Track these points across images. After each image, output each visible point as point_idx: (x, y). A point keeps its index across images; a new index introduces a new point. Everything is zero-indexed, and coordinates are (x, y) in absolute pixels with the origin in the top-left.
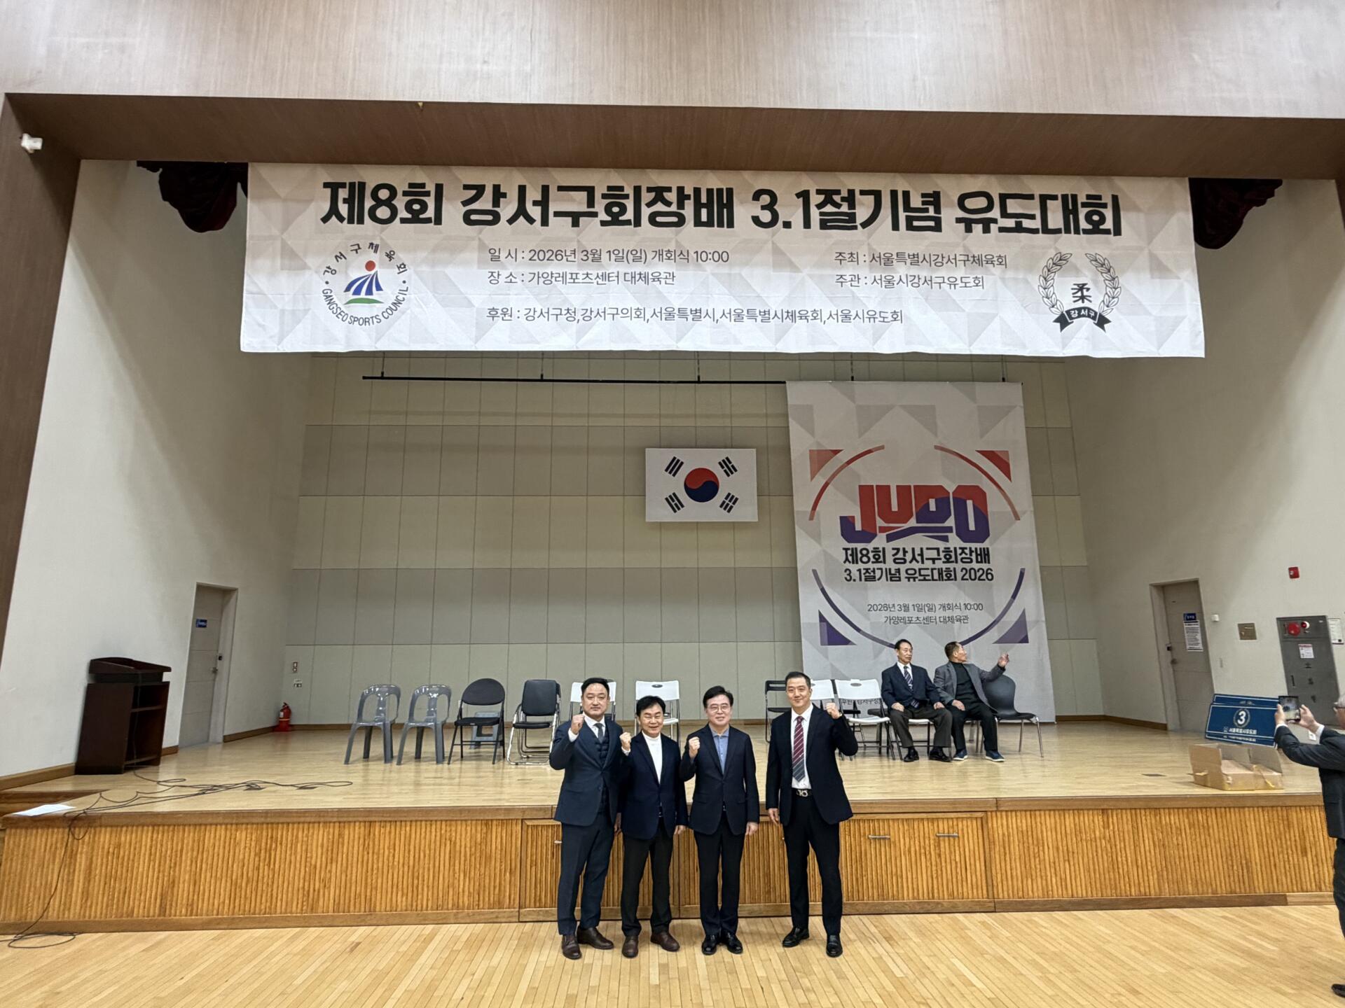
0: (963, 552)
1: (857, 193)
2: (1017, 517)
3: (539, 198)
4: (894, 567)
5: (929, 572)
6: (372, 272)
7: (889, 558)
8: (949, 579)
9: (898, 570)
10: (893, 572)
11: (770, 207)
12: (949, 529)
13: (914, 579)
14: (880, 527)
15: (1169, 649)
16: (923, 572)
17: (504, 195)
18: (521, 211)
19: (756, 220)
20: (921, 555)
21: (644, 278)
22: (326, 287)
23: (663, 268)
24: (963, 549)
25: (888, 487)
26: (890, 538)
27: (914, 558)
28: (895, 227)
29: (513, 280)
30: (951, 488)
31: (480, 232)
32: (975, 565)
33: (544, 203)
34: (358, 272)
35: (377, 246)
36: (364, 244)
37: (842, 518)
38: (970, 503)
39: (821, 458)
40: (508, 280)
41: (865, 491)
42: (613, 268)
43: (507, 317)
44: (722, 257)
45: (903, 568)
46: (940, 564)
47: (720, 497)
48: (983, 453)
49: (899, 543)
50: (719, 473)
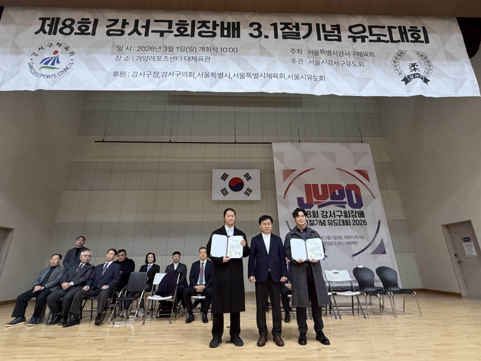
0: (352, 212)
1: (300, 25)
2: (375, 198)
3: (145, 25)
4: (322, 219)
5: (338, 222)
7: (320, 216)
8: (347, 225)
9: (324, 221)
10: (322, 221)
11: (258, 29)
12: (345, 203)
13: (332, 224)
14: (315, 202)
15: (456, 255)
16: (335, 222)
17: (128, 24)
18: (136, 30)
19: (251, 35)
20: (334, 214)
21: (195, 59)
22: (31, 61)
23: (204, 55)
24: (352, 211)
25: (317, 185)
26: (320, 207)
27: (331, 215)
28: (319, 39)
29: (128, 59)
30: (344, 185)
31: (114, 39)
32: (358, 218)
33: (147, 27)
35: (61, 44)
36: (54, 43)
37: (298, 198)
38: (353, 192)
39: (287, 173)
40: (126, 59)
41: (307, 187)
42: (179, 54)
44: (234, 50)
45: (326, 220)
46: (342, 218)
47: (244, 189)
48: (356, 171)
49: (324, 209)
50: (244, 179)
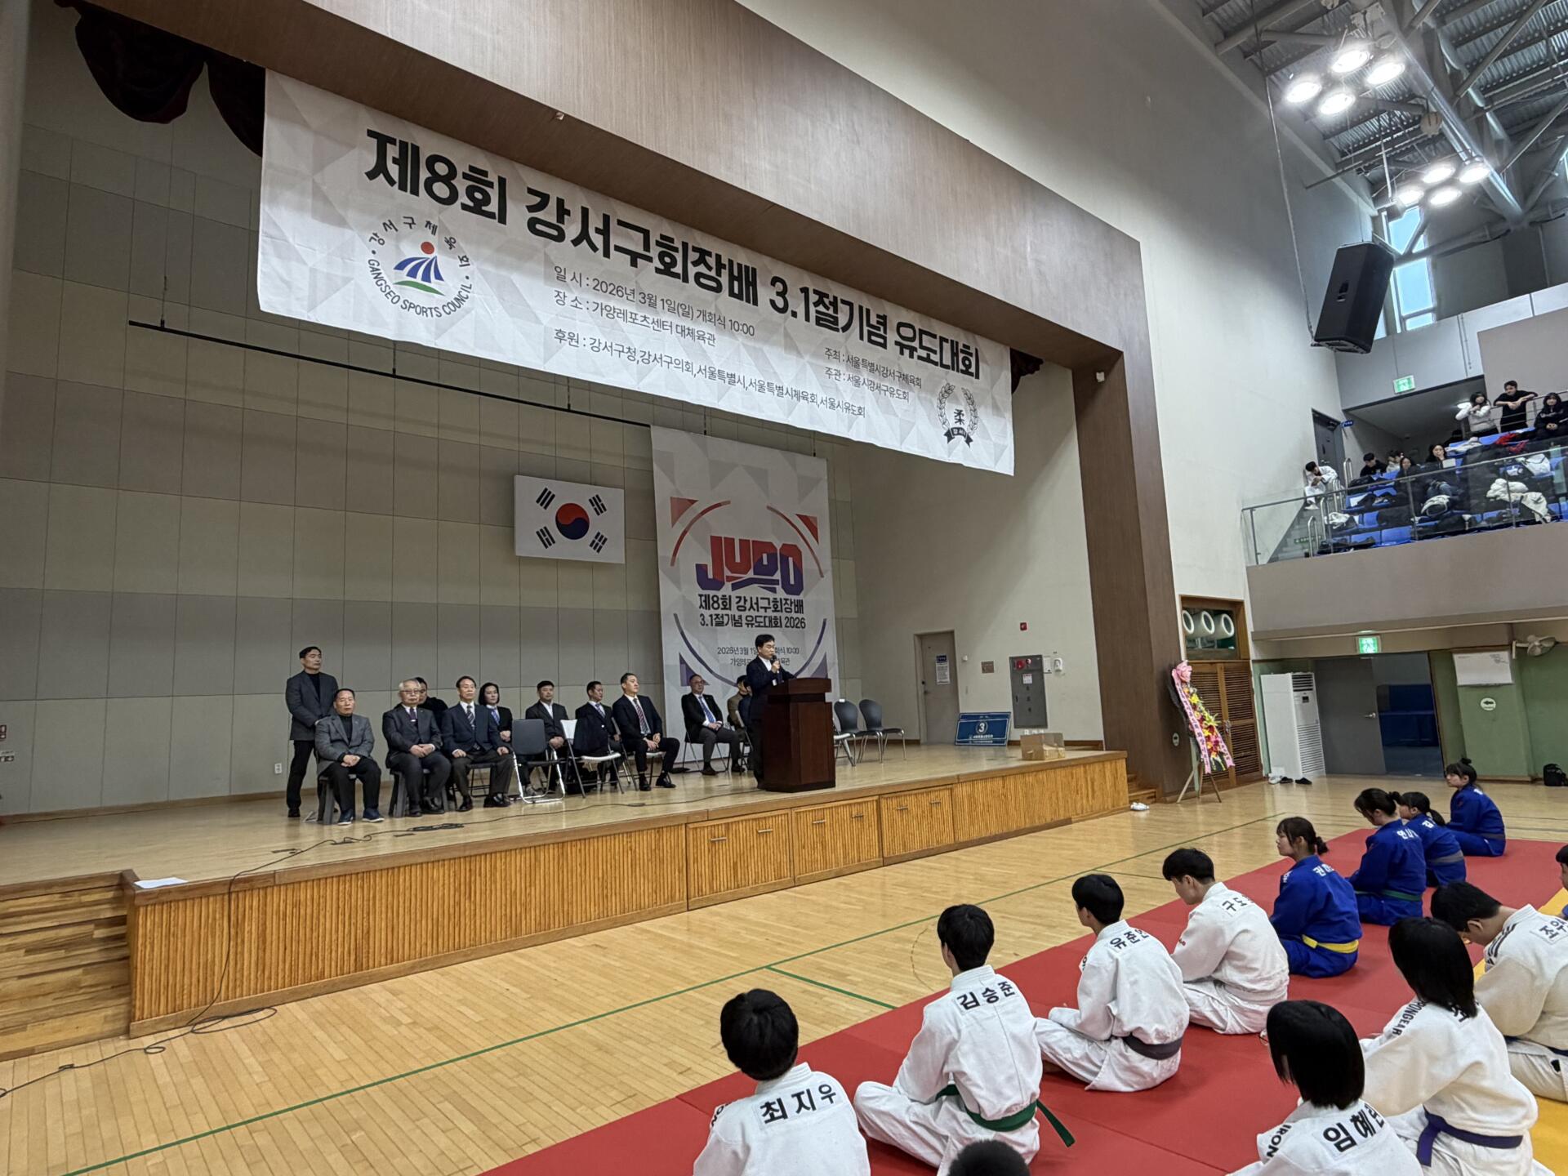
0: (786, 603)
1: (839, 301)
2: (822, 576)
3: (601, 227)
4: (737, 613)
5: (762, 620)
6: (431, 256)
7: (734, 606)
8: (776, 626)
9: (740, 617)
10: (737, 618)
11: (782, 294)
12: (776, 582)
13: (752, 625)
14: (727, 577)
15: (923, 683)
16: (758, 619)
17: (568, 213)
18: (584, 236)
19: (773, 303)
20: (757, 604)
21: (691, 332)
22: (372, 257)
23: (707, 329)
24: (786, 600)
25: (733, 540)
26: (735, 587)
27: (752, 607)
28: (861, 338)
29: (579, 305)
30: (778, 545)
31: (545, 246)
32: (795, 615)
33: (605, 232)
34: (413, 251)
35: (435, 228)
36: (420, 221)
37: (697, 566)
38: (791, 560)
39: (681, 506)
40: (574, 304)
41: (716, 541)
42: (667, 317)
43: (574, 343)
44: (749, 331)
45: (744, 614)
46: (770, 613)
47: (590, 536)
48: (799, 516)
49: (741, 592)
50: (590, 511)
